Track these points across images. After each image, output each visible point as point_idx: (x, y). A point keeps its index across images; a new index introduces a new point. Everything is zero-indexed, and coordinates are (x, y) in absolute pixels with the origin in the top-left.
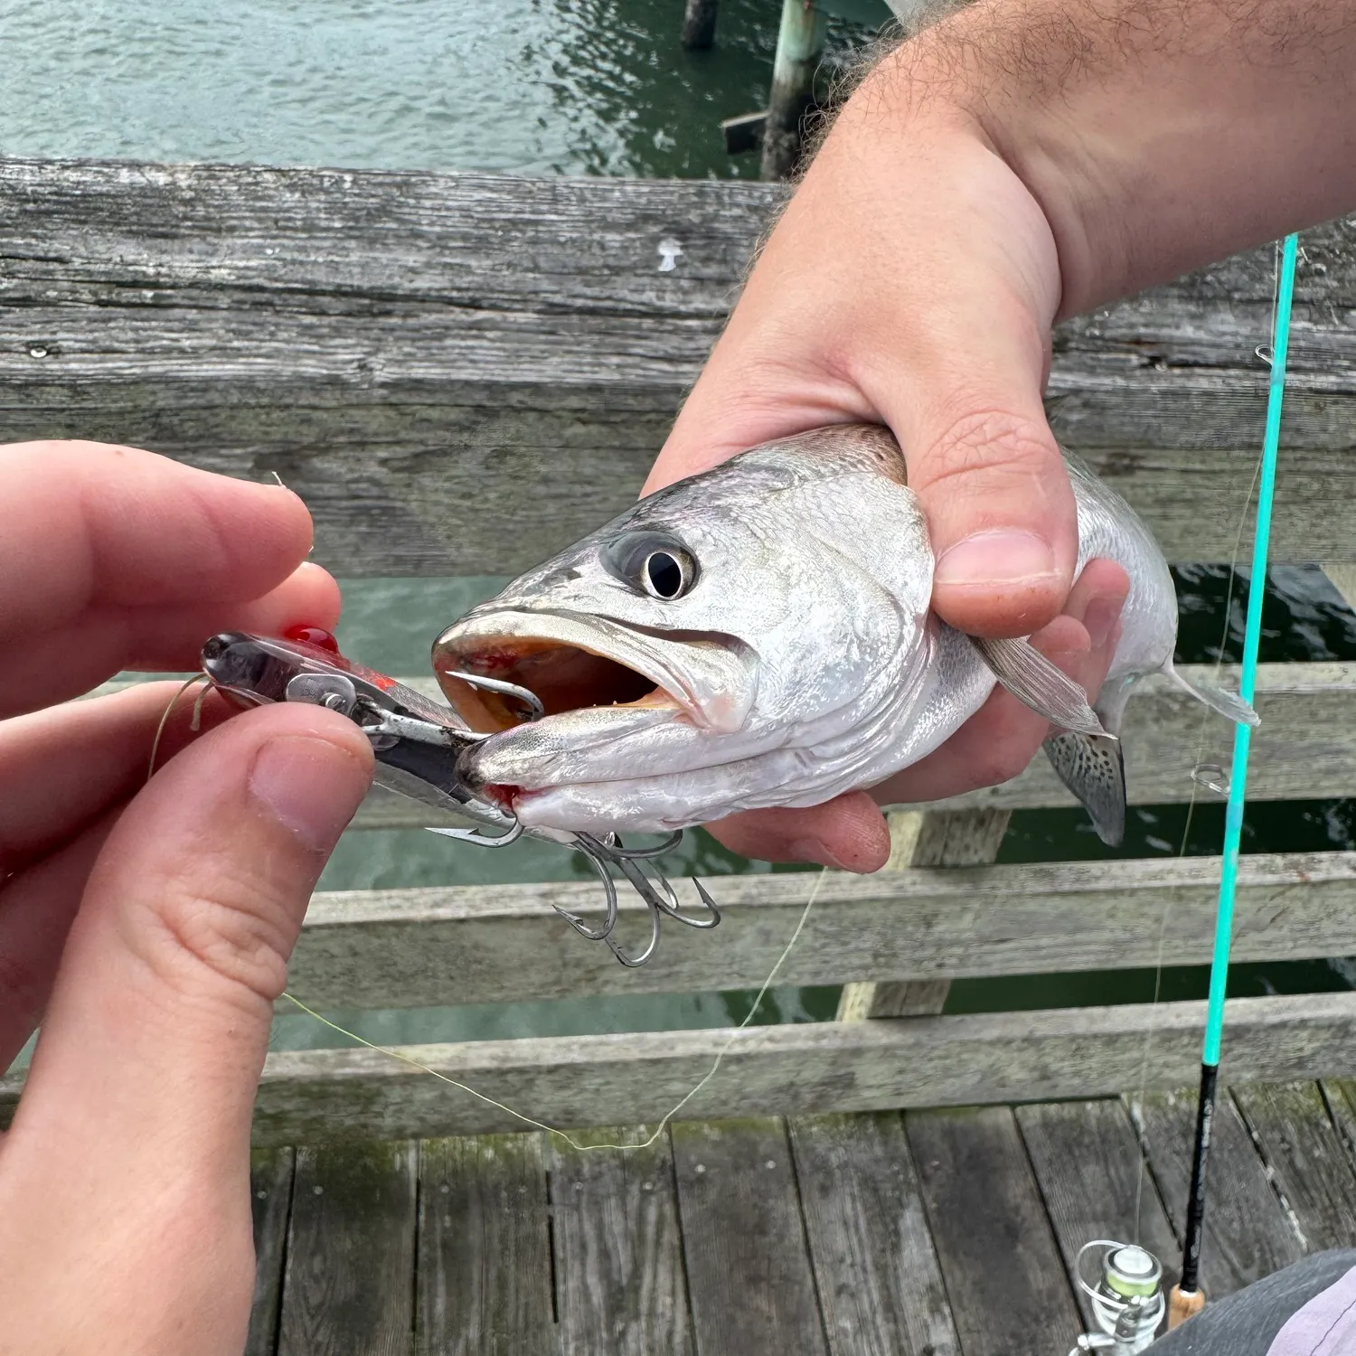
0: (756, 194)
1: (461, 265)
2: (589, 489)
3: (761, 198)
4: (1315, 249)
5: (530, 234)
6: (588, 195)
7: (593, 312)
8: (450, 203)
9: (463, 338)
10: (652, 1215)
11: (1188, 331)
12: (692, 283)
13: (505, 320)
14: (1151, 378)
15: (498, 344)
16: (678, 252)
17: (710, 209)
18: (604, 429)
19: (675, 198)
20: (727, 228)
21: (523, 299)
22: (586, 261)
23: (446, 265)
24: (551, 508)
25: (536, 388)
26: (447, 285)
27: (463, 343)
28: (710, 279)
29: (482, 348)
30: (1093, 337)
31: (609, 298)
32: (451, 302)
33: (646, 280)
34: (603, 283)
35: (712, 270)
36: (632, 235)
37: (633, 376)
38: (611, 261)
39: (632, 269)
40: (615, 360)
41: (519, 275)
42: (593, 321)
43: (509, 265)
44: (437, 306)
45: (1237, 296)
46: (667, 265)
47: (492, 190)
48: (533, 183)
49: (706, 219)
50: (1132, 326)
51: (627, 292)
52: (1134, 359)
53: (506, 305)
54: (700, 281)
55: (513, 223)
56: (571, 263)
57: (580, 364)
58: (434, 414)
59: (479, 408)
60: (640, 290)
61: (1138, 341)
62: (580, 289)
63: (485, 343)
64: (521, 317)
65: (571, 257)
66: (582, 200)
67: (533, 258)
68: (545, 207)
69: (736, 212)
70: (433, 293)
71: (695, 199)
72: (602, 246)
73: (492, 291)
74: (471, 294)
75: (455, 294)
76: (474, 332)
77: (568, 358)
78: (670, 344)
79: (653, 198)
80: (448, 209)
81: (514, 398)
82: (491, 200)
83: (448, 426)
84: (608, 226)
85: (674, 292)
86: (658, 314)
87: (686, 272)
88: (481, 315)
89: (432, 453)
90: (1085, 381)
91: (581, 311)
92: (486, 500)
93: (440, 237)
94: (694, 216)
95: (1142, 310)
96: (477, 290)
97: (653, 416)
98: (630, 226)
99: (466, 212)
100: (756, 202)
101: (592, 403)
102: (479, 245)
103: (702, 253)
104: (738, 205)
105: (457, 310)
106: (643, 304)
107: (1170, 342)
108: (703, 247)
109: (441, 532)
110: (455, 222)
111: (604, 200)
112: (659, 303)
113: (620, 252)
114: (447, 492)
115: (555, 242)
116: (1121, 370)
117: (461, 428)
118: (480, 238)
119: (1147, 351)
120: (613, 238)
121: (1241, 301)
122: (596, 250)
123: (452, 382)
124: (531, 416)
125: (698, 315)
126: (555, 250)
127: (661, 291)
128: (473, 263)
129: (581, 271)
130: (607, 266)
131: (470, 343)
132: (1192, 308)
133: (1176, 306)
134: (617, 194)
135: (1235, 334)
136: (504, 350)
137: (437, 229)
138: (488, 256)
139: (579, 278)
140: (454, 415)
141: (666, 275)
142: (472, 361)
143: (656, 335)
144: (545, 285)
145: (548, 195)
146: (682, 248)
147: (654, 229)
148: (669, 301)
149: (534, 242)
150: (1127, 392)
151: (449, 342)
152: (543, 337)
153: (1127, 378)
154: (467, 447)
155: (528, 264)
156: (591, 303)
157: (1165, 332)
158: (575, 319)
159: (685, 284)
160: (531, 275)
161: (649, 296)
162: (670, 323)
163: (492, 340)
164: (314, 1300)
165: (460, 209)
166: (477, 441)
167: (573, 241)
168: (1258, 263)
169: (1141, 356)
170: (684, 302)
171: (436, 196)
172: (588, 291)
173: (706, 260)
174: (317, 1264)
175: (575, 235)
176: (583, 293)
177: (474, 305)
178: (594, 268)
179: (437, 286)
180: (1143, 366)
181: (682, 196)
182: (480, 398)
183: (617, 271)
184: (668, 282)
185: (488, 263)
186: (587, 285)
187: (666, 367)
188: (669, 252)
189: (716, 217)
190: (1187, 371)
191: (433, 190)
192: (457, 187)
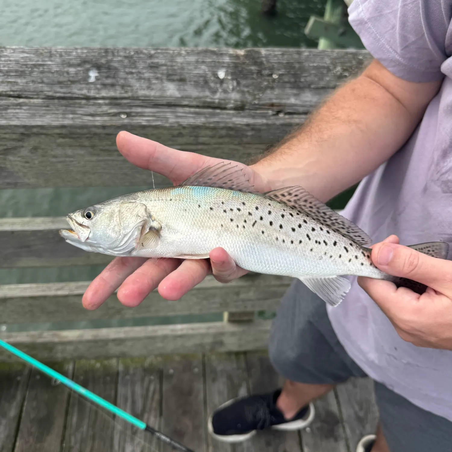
0: (128, 52)
1: (14, 82)
2: (72, 159)
3: (129, 53)
4: (345, 68)
5: (41, 69)
6: (63, 54)
7: (63, 98)
8: (11, 59)
9: (15, 109)
10: (152, 388)
11: (293, 101)
12: (102, 86)
13: (30, 102)
14: (277, 119)
15: (27, 112)
16: (97, 75)
17: (110, 58)
18: (71, 140)
19: (96, 54)
20: (116, 65)
21: (37, 94)
22: (61, 79)
23: (9, 82)
24: (60, 166)
25: (42, 127)
26: (9, 90)
27: (14, 111)
28: (109, 85)
29: (21, 113)
30: (255, 104)
31: (69, 93)
32: (10, 96)
33: (84, 86)
34: (67, 87)
35: (109, 81)
36: (79, 69)
37: (78, 122)
38: (71, 79)
39: (78, 82)
40: (71, 116)
41: (36, 85)
42: (64, 102)
43: (33, 81)
44: (4, 98)
45: (312, 86)
46: (92, 79)
47: (27, 53)
48: (43, 50)
49: (108, 62)
50: (271, 99)
51: (77, 90)
52: (270, 112)
53: (31, 96)
54: (105, 85)
55: (35, 66)
56: (56, 80)
57: (58, 118)
58: (7, 136)
59: (22, 134)
60: (81, 89)
61: (272, 105)
62: (59, 90)
63: (23, 111)
64: (36, 101)
65: (56, 78)
66: (61, 56)
67: (41, 78)
68: (47, 59)
69: (120, 58)
70: (4, 93)
71: (104, 54)
72: (68, 73)
73: (26, 91)
74: (18, 93)
75: (12, 93)
76: (19, 107)
77: (54, 115)
78: (92, 110)
79: (88, 54)
80: (10, 61)
81: (35, 130)
82: (27, 57)
83: (13, 140)
84: (70, 65)
85: (94, 90)
86: (87, 98)
87: (100, 82)
88: (21, 100)
89: (10, 149)
90: (251, 121)
91: (59, 98)
92: (34, 164)
93: (7, 72)
94: (103, 61)
95: (275, 93)
96: (20, 91)
97: (88, 136)
98: (79, 65)
99: (17, 62)
100: (127, 55)
101: (64, 131)
102: (21, 74)
103: (105, 75)
104: (120, 56)
105: (12, 99)
106: (82, 95)
107: (285, 105)
108: (106, 72)
109: (21, 174)
110: (13, 66)
111: (69, 55)
112: (88, 94)
113: (75, 75)
114: (20, 161)
115: (50, 72)
116: (264, 116)
117: (19, 140)
118: (22, 72)
119: (276, 109)
120: (72, 70)
121: (314, 88)
122: (65, 74)
123: (11, 126)
124: (43, 136)
125: (103, 98)
126: (50, 75)
127: (89, 90)
128: (19, 80)
129: (60, 83)
130: (69, 81)
131: (17, 111)
132: (295, 91)
133: (289, 91)
134: (74, 53)
135: (311, 101)
136: (30, 113)
137: (6, 69)
138: (25, 78)
139: (59, 85)
140: (14, 136)
141: (92, 83)
142: (18, 118)
143: (87, 106)
144: (46, 88)
145: (48, 54)
146: (99, 73)
147: (88, 66)
148: (92, 93)
149: (42, 72)
150: (267, 125)
151: (9, 111)
152: (44, 108)
153: (267, 119)
154: (22, 147)
155: (39, 81)
156: (62, 95)
157: (284, 101)
158: (56, 101)
159: (99, 86)
160: (40, 85)
161: (85, 92)
162: (92, 102)
163: (25, 110)
164: (32, 416)
165: (15, 61)
166: (26, 144)
167: (57, 72)
168: (322, 73)
169: (273, 111)
170: (98, 94)
171: (6, 56)
172: (62, 90)
173: (107, 77)
174: (35, 404)
175: (58, 69)
176: (60, 91)
177: (19, 97)
178: (65, 81)
179: (5, 90)
180: (274, 115)
181: (99, 53)
182: (22, 130)
183: (73, 82)
184: (92, 86)
185: (24, 81)
186: (61, 88)
187: (90, 118)
188: (93, 75)
189: (111, 61)
190: (291, 116)
191: (5, 54)
192: (14, 52)
